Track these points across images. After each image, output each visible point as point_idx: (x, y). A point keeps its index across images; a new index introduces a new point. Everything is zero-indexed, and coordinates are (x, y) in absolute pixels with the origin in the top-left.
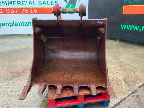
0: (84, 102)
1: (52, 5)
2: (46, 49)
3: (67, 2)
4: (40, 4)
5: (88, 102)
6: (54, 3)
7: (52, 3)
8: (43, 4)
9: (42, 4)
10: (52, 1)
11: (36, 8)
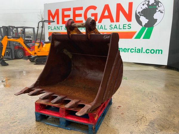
0: (65, 118)
1: (123, 29)
2: (72, 65)
3: (142, 26)
4: (111, 28)
5: (69, 119)
6: (126, 27)
7: (124, 27)
8: (115, 28)
9: (113, 28)
10: (124, 25)
11: (106, 33)
